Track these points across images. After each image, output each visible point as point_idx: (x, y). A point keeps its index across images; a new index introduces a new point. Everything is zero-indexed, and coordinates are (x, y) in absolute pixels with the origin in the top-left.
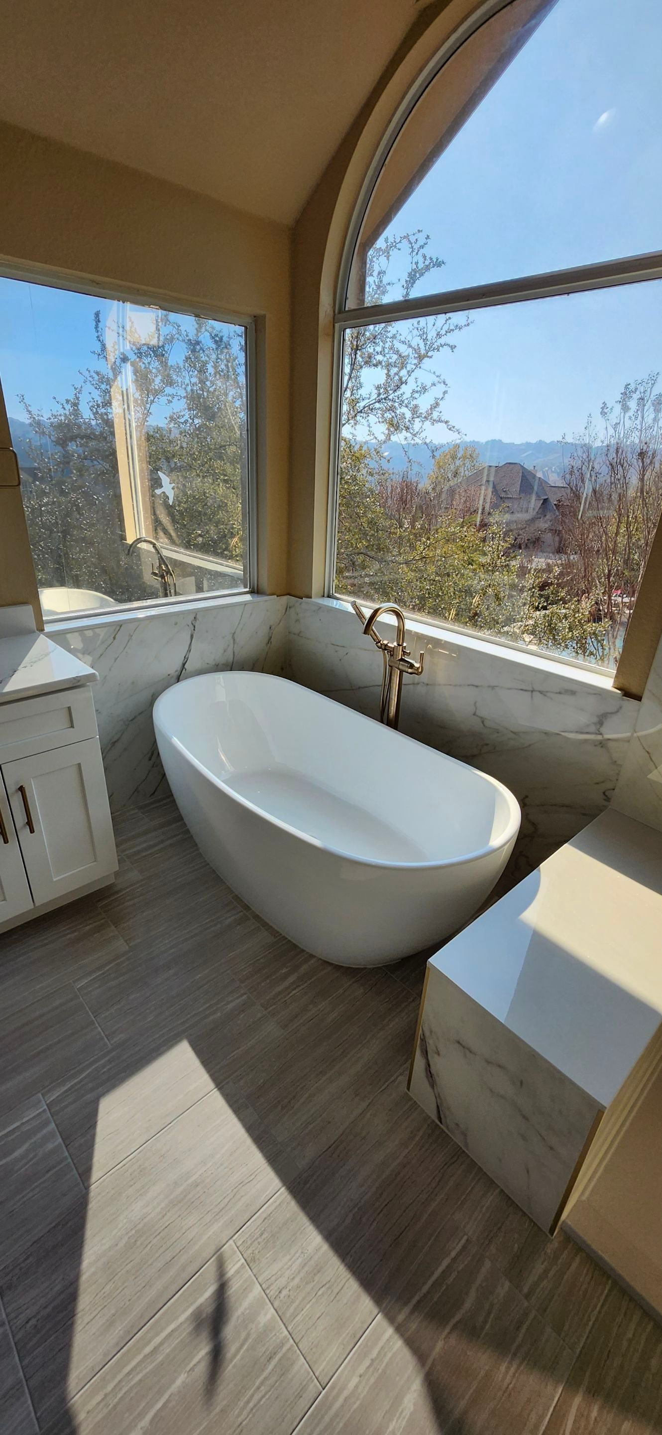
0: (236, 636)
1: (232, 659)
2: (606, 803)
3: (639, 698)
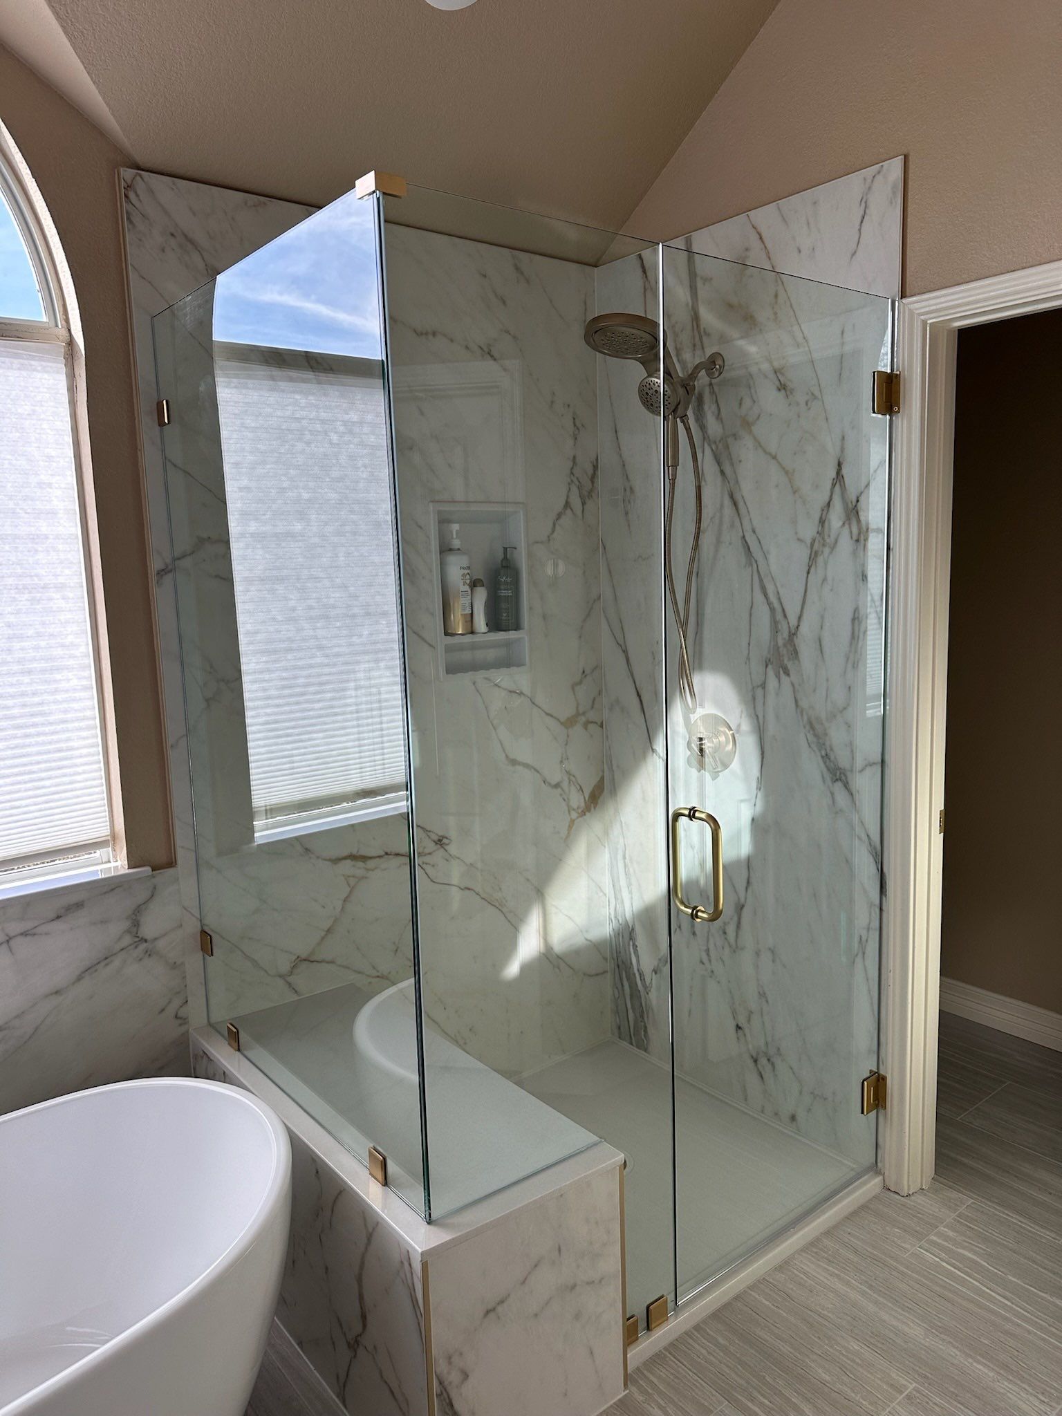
2: (183, 1029)
3: (171, 863)
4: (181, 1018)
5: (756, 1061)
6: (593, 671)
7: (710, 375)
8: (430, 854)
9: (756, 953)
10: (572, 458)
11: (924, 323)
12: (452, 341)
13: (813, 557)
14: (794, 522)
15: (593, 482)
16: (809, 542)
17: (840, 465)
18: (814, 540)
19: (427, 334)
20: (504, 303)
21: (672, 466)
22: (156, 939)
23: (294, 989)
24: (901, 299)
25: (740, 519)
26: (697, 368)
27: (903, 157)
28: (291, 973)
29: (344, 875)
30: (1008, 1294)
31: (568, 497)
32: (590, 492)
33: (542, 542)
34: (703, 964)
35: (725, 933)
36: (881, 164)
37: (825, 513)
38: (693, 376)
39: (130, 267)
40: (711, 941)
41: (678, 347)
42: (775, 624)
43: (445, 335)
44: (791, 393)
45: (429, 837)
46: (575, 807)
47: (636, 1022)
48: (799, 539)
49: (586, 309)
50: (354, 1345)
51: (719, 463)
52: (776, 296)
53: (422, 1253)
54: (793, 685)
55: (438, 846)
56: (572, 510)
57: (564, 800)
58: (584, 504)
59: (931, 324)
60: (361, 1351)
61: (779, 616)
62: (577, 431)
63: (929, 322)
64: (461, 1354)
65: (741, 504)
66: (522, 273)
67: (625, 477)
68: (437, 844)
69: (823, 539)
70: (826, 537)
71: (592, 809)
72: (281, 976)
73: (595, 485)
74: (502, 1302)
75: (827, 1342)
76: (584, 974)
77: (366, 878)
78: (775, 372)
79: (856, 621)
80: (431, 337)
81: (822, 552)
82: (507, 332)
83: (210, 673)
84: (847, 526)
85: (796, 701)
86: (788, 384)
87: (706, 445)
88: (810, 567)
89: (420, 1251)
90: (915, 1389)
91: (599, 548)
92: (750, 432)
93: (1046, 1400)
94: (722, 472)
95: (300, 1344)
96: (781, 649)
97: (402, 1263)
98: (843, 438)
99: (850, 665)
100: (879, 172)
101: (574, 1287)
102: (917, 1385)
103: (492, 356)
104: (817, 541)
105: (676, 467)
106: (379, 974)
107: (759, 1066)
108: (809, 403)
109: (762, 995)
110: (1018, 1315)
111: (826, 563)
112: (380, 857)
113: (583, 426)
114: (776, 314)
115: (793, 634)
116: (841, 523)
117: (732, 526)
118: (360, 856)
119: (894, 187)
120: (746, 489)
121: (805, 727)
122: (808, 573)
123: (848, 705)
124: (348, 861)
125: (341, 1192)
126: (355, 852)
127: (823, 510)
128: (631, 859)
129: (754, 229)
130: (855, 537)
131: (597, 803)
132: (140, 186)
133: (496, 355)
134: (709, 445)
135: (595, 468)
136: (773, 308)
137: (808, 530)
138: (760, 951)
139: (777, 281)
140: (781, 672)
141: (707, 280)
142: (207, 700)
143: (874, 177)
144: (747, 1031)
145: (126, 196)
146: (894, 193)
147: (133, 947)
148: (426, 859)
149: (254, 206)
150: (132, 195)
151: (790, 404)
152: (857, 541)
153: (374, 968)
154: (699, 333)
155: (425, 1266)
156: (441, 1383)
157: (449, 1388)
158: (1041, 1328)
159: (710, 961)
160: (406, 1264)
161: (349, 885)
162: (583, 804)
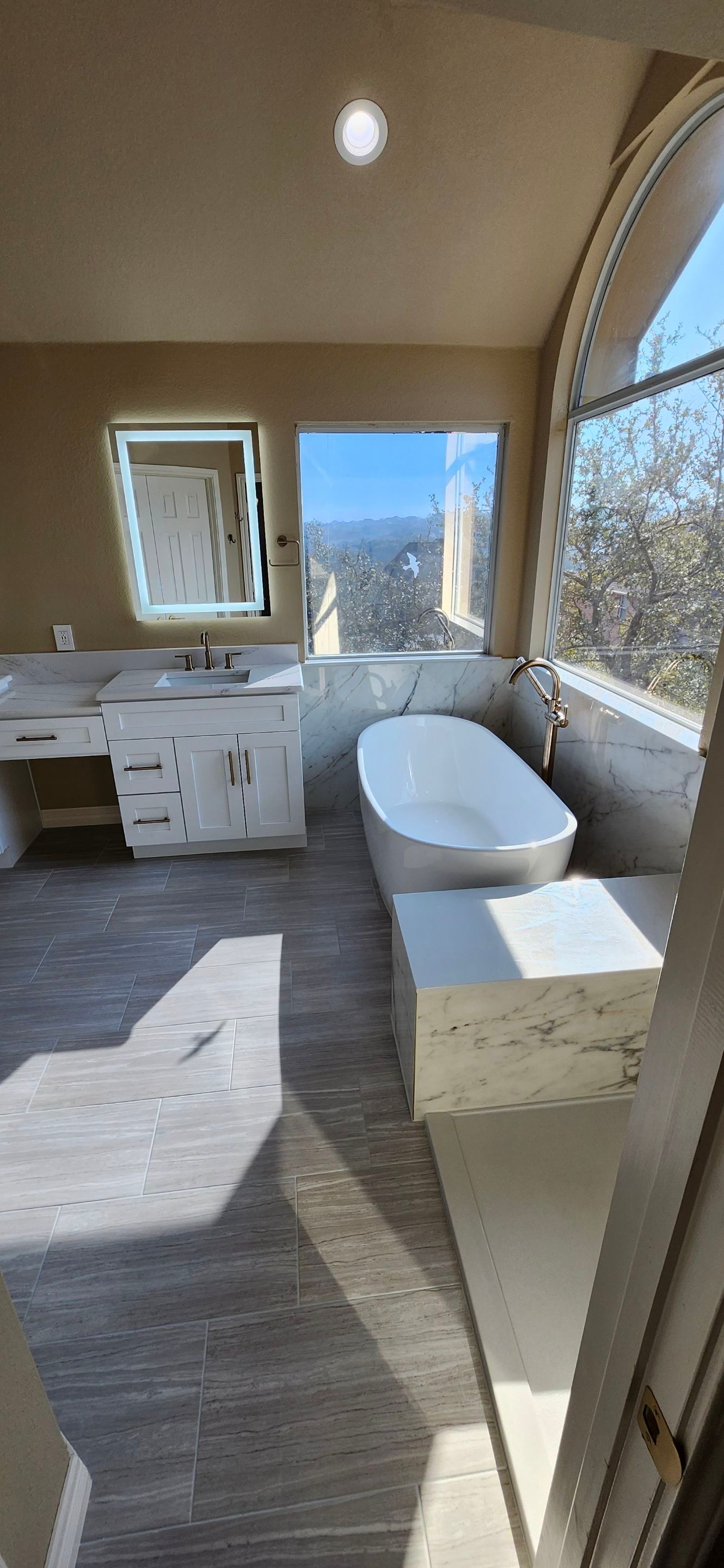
0: (457, 687)
1: (452, 705)
75: (372, 1276)
90: (294, 1301)
102: (295, 1307)
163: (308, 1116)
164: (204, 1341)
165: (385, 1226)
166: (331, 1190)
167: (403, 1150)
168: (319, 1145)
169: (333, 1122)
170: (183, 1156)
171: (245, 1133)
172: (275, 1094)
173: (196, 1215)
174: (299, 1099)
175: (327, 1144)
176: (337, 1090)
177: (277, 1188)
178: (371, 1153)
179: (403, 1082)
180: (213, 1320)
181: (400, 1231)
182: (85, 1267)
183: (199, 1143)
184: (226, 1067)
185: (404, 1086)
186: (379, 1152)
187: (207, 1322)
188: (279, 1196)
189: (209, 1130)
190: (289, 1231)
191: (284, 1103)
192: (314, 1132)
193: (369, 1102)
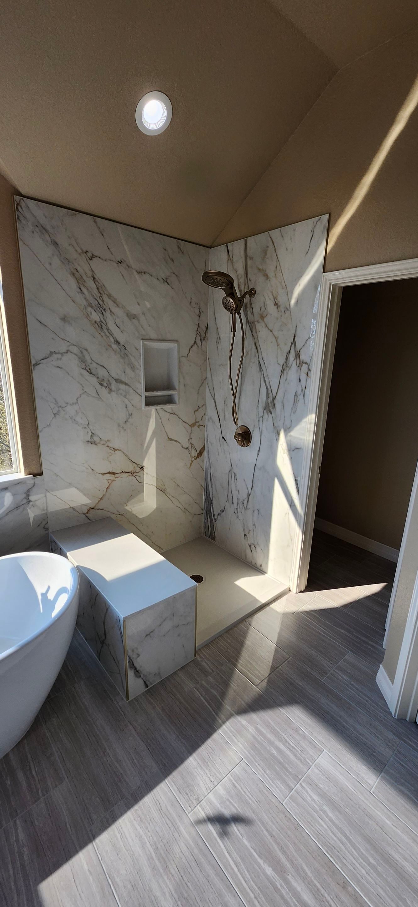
2: (47, 532)
3: (41, 474)
4: (46, 528)
5: (250, 546)
6: (202, 406)
7: (250, 296)
8: (138, 472)
9: (253, 511)
10: (198, 324)
11: (330, 284)
12: (152, 276)
13: (283, 370)
14: (277, 357)
15: (205, 334)
16: (282, 365)
17: (294, 337)
18: (283, 365)
19: (141, 273)
20: (173, 261)
21: (233, 332)
22: (36, 501)
23: (88, 518)
24: (323, 273)
25: (258, 354)
26: (246, 293)
27: (329, 214)
28: (88, 513)
29: (107, 479)
30: (325, 628)
31: (195, 339)
32: (204, 338)
33: (185, 357)
34: (235, 513)
35: (243, 503)
36: (320, 217)
37: (288, 354)
38: (243, 297)
39: (19, 239)
40: (238, 506)
41: (239, 284)
42: (268, 394)
43: (148, 273)
44: (279, 307)
45: (138, 466)
46: (193, 456)
47: (211, 530)
48: (278, 364)
49: (205, 266)
50: (103, 642)
51: (252, 331)
52: (276, 267)
53: (123, 618)
54: (272, 417)
55: (141, 470)
56: (197, 345)
57: (189, 453)
58: (201, 342)
59: (333, 284)
60: (104, 645)
61: (270, 392)
62: (200, 314)
63: (332, 283)
64: (137, 649)
65: (259, 348)
66: (181, 249)
67: (217, 333)
68: (141, 469)
69: (287, 364)
70: (288, 364)
71: (200, 457)
72: (84, 514)
73: (206, 335)
74: (152, 632)
76: (194, 514)
77: (115, 480)
78: (274, 298)
79: (296, 396)
80: (143, 274)
81: (286, 369)
82: (174, 273)
83: (55, 404)
84: (295, 361)
85: (273, 424)
86: (278, 303)
87: (247, 324)
88: (281, 374)
89: (123, 617)
91: (207, 359)
92: (263, 321)
93: (332, 663)
94: (252, 335)
95: (86, 639)
96: (269, 404)
97: (117, 620)
98: (297, 326)
99: (293, 413)
100: (319, 220)
101: (178, 626)
103: (167, 283)
104: (284, 365)
105: (235, 332)
106: (120, 514)
107: (251, 548)
108: (285, 312)
109: (254, 525)
110: (327, 634)
111: (287, 374)
112: (120, 473)
113: (202, 312)
114: (276, 275)
115: (274, 399)
116: (293, 359)
117: (255, 356)
118: (113, 473)
119: (324, 227)
120: (261, 343)
121: (275, 433)
122: (281, 377)
123: (291, 427)
124: (109, 474)
125: (98, 594)
126: (111, 471)
127: (287, 353)
128: (213, 476)
129: (270, 239)
130: (298, 365)
131: (202, 455)
132: (23, 204)
133: (169, 283)
134: (249, 324)
135: (207, 328)
136: (275, 272)
137: (282, 361)
138: (254, 510)
139: (277, 261)
140: (269, 413)
141: (251, 258)
142: (54, 414)
143: (317, 222)
144: (248, 536)
145: (17, 208)
146: (324, 229)
147: (27, 503)
148: (137, 474)
149: (71, 215)
150: (19, 208)
151: (278, 311)
152: (299, 366)
153: (118, 512)
154: (247, 279)
155: (124, 621)
156: (129, 658)
157: (132, 660)
158: (334, 639)
159: (237, 512)
160: (118, 620)
161: (109, 483)
162: (196, 455)
163: (226, 702)
164: (327, 677)
165: (246, 646)
166: (249, 670)
167: (213, 654)
168: (235, 686)
169: (221, 688)
170: (294, 748)
171: (258, 726)
172: (226, 728)
173: (306, 716)
174: (220, 713)
175: (232, 684)
176: (202, 698)
177: (266, 691)
178: (223, 665)
179: (177, 671)
180: (321, 680)
181: (243, 641)
182: (364, 744)
183: (282, 747)
184: (232, 779)
185: (179, 670)
186: (220, 662)
187: (323, 681)
188: (268, 688)
189: (272, 748)
190: (276, 675)
191: (228, 719)
192: (231, 693)
193: (198, 679)
